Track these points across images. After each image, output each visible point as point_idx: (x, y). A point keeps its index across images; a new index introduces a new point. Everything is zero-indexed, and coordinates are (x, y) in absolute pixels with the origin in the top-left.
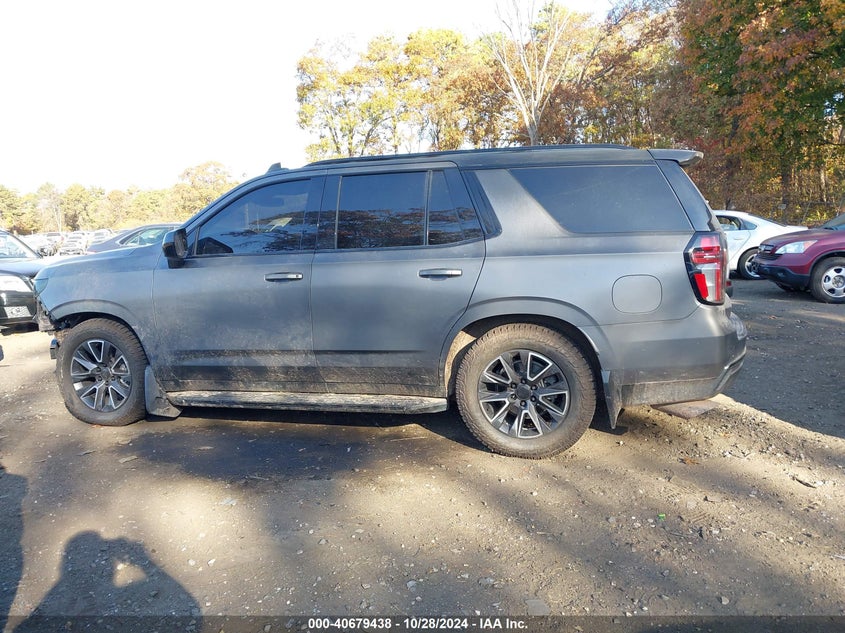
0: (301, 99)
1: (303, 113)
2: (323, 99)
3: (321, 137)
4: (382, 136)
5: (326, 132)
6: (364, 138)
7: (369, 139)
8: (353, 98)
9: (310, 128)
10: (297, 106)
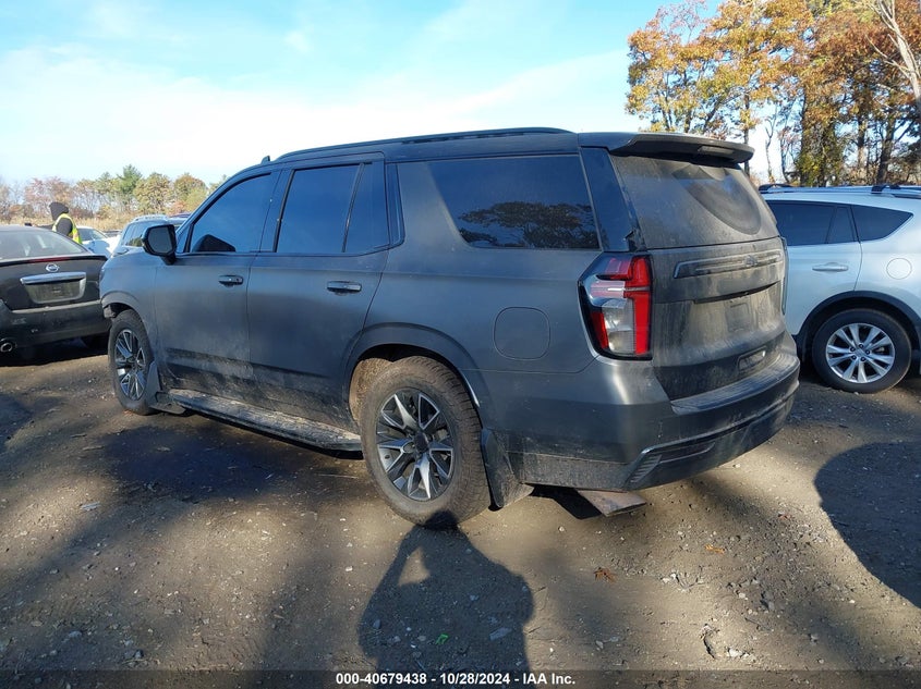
0: (633, 81)
1: (633, 96)
2: (657, 80)
3: (653, 122)
4: (727, 119)
5: (659, 116)
6: (703, 122)
7: (711, 122)
8: (694, 76)
9: (641, 113)
10: (628, 88)
